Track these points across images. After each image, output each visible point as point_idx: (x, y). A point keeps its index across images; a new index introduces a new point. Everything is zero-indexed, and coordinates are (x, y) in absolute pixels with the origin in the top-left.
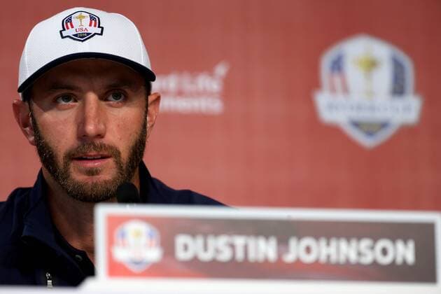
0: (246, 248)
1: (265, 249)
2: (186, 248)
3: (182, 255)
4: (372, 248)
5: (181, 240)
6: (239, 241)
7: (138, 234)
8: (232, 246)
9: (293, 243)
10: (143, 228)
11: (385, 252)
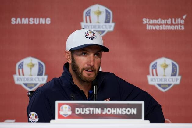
0: (93, 111)
1: (98, 111)
2: (78, 111)
3: (77, 113)
4: (125, 110)
5: (77, 109)
6: (91, 109)
7: (66, 108)
8: (90, 110)
9: (105, 109)
10: (67, 106)
11: (129, 111)
